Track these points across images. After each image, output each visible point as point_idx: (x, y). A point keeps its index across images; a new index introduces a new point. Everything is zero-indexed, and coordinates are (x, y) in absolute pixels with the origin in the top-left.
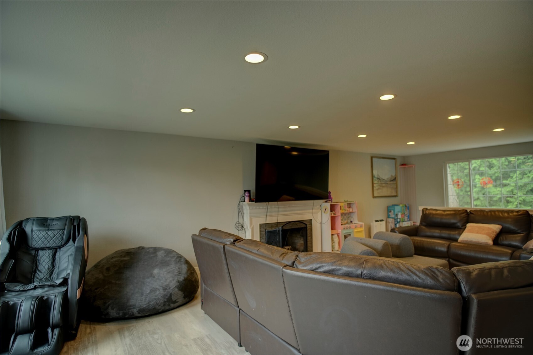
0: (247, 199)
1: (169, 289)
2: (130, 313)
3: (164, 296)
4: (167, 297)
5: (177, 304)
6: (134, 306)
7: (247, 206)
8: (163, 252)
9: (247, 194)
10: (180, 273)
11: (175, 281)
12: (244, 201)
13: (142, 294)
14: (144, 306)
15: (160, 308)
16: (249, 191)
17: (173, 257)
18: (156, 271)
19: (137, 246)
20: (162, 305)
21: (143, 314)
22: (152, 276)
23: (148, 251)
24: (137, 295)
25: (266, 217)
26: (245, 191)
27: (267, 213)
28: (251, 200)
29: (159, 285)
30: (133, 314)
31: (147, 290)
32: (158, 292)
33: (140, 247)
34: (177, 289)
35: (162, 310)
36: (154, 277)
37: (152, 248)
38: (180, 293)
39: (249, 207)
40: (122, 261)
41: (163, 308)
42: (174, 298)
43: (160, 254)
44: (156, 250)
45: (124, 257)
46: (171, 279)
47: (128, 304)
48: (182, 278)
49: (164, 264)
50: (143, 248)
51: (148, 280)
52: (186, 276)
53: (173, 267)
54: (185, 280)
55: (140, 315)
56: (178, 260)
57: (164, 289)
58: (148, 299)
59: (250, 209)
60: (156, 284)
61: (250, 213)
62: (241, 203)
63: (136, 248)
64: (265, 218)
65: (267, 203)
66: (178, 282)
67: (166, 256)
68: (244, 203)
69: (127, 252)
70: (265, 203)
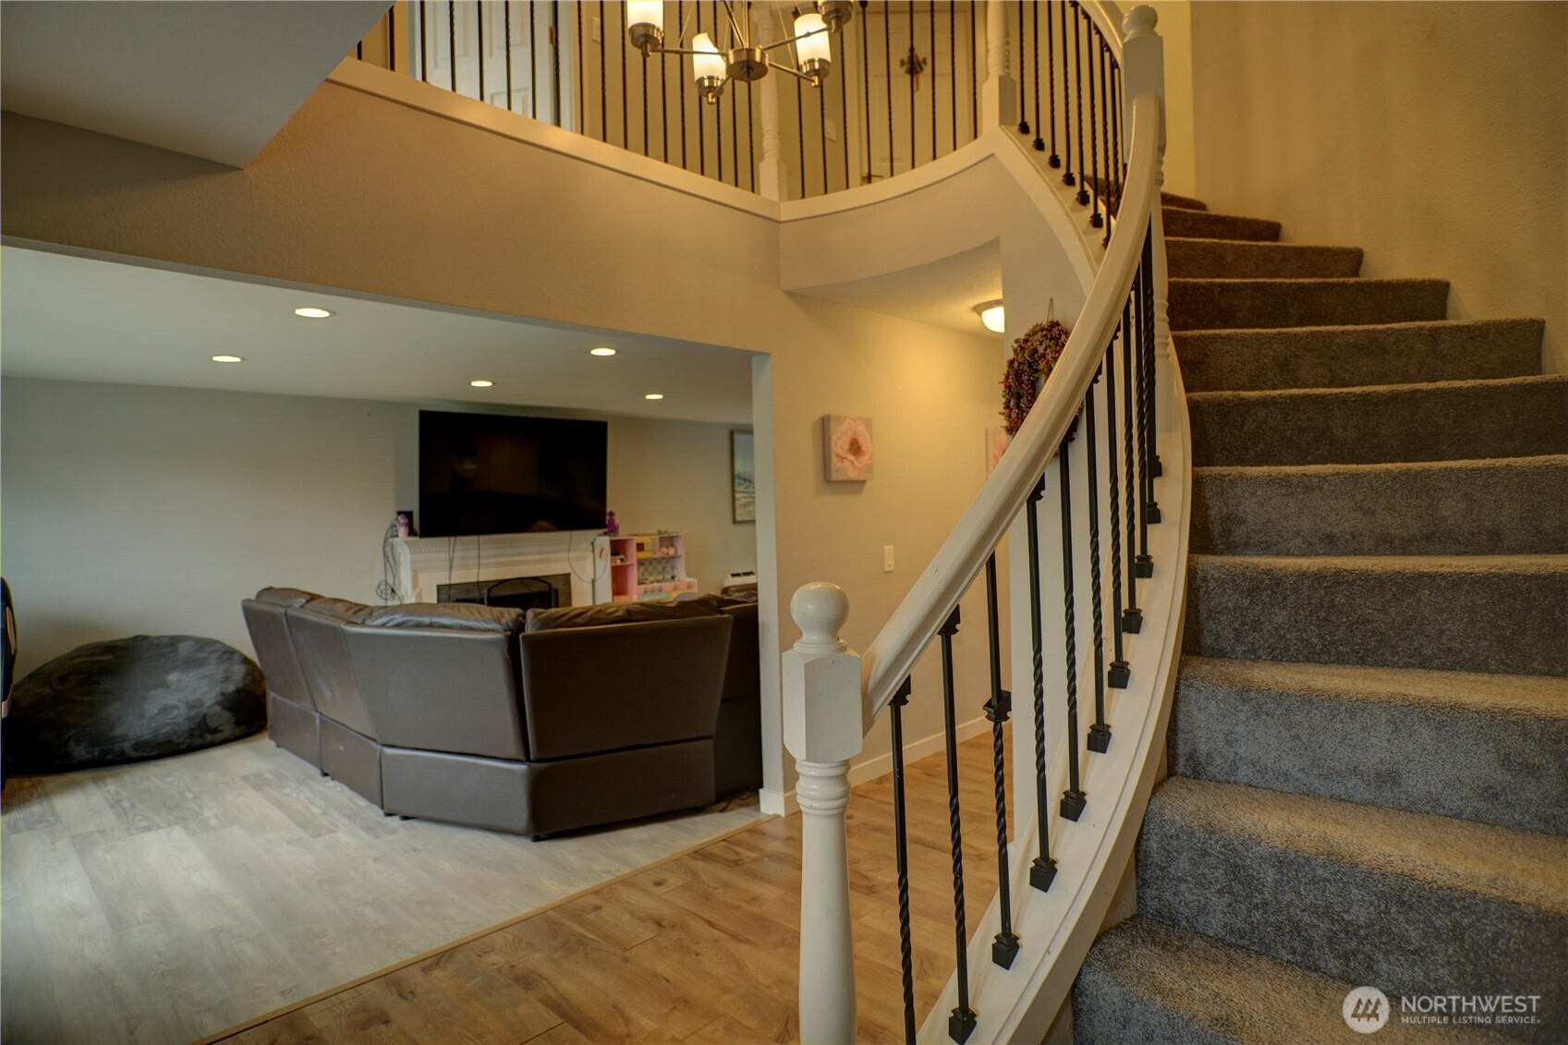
0: (402, 531)
1: (202, 705)
2: (117, 749)
3: (189, 719)
4: (197, 721)
5: (219, 737)
6: (124, 738)
7: (404, 546)
8: (190, 643)
9: (402, 520)
10: (227, 679)
11: (214, 693)
12: (397, 536)
13: (142, 716)
14: (146, 737)
15: (181, 740)
16: (409, 515)
17: (215, 651)
18: (173, 677)
19: (130, 635)
20: (186, 735)
21: (145, 752)
22: (164, 685)
23: (156, 642)
24: (130, 718)
25: (451, 570)
26: (399, 513)
27: (451, 560)
28: (411, 533)
29: (180, 701)
30: (123, 753)
31: (152, 708)
32: (175, 713)
33: (137, 637)
34: (218, 708)
35: (185, 745)
36: (168, 687)
37: (166, 637)
38: (226, 715)
39: (410, 550)
40: (94, 663)
41: (189, 741)
42: (211, 723)
43: (184, 648)
44: (174, 641)
45: (101, 654)
46: (205, 689)
47: (111, 734)
48: (231, 688)
49: (191, 663)
50: (145, 638)
51: (154, 693)
52: (240, 685)
53: (214, 669)
54: (238, 691)
55: (137, 755)
56: (225, 657)
57: (190, 706)
58: (153, 725)
59: (411, 552)
60: (172, 699)
61: (412, 562)
62: (390, 540)
63: (129, 639)
64: (448, 572)
65: (452, 539)
66: (223, 694)
67: (197, 650)
68: (396, 540)
69: (107, 647)
70: (445, 539)
